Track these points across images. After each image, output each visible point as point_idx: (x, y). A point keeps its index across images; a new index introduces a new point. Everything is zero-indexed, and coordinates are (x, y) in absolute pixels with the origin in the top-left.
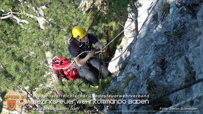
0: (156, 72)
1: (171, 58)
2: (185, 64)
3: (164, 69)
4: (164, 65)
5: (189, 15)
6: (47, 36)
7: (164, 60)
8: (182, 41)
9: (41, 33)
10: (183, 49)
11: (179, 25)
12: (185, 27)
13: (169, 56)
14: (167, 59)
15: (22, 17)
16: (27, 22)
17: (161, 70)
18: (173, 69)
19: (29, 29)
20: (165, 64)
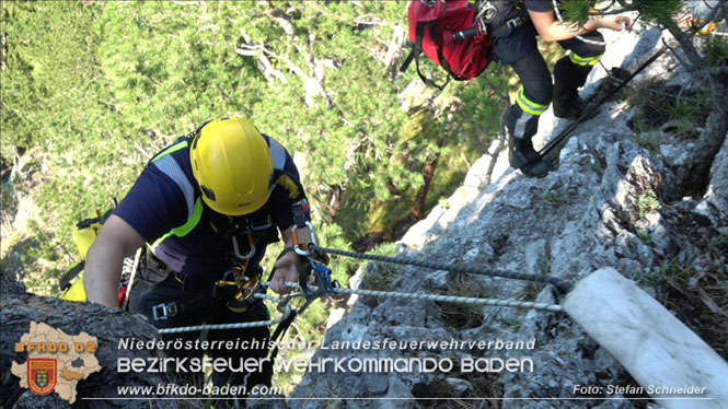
0: (481, 252)
1: (521, 238)
2: (540, 255)
3: (497, 253)
4: (501, 247)
5: (595, 174)
6: (313, 121)
7: (506, 238)
8: (556, 216)
9: (302, 112)
10: (552, 232)
11: (566, 185)
12: (577, 193)
13: (520, 234)
14: (513, 238)
15: (279, 66)
16: (284, 81)
17: (490, 253)
18: (514, 259)
19: (282, 94)
20: (505, 245)
